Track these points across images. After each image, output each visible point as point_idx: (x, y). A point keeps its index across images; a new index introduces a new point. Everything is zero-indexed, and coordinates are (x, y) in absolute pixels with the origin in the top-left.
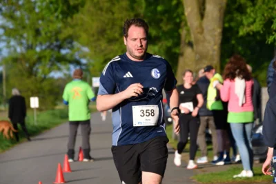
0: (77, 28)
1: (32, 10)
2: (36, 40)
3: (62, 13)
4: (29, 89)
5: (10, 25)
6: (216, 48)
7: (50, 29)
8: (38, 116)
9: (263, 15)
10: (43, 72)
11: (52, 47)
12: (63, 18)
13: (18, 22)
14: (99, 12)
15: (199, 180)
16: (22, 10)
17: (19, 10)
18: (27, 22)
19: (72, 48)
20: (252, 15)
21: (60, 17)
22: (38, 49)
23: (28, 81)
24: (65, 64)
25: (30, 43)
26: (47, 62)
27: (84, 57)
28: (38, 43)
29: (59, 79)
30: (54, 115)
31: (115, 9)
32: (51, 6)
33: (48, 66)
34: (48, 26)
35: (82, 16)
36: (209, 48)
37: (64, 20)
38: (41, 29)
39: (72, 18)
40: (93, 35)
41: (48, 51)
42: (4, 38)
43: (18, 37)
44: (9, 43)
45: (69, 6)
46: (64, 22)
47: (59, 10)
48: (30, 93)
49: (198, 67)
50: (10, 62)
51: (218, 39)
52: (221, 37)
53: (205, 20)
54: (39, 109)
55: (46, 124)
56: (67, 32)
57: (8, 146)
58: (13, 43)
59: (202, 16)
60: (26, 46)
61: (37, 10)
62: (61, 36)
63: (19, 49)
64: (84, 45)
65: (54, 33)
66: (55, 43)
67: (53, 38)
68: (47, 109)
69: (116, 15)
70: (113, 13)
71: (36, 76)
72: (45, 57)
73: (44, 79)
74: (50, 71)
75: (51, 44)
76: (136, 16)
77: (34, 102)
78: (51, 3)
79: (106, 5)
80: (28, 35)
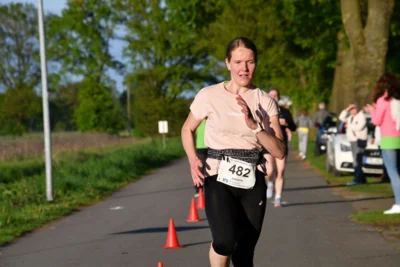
0: (213, 40)
1: (160, 18)
2: (165, 54)
3: (196, 21)
4: (156, 111)
5: (136, 37)
6: (380, 61)
7: (183, 40)
8: (167, 142)
10: (173, 91)
11: (184, 62)
12: (197, 27)
13: (146, 32)
14: (240, 20)
15: (360, 219)
16: (150, 19)
17: (147, 19)
18: (155, 32)
19: (206, 63)
21: (194, 26)
22: (167, 65)
23: (156, 102)
24: (199, 82)
25: (158, 58)
26: (178, 78)
27: (221, 73)
28: (167, 57)
31: (259, 16)
32: (183, 13)
33: (179, 85)
34: (179, 37)
35: (220, 26)
36: (372, 62)
38: (171, 41)
39: (208, 27)
41: (179, 66)
42: (129, 52)
43: (145, 50)
44: (134, 57)
45: (204, 13)
46: (198, 32)
47: (193, 18)
48: (157, 116)
49: (358, 85)
50: (135, 80)
51: (383, 51)
52: (386, 48)
53: (367, 28)
54: (168, 135)
56: (202, 44)
57: (133, 178)
58: (139, 57)
59: (364, 23)
60: (153, 60)
61: (167, 19)
62: (195, 49)
63: (145, 65)
64: (220, 59)
65: (186, 46)
66: (187, 57)
67: (185, 51)
69: (260, 24)
70: (256, 21)
71: (164, 96)
72: (175, 73)
73: (174, 100)
74: (181, 90)
75: (183, 58)
76: (284, 23)
77: (163, 127)
78: (184, 10)
79: (248, 12)
80: (156, 49)
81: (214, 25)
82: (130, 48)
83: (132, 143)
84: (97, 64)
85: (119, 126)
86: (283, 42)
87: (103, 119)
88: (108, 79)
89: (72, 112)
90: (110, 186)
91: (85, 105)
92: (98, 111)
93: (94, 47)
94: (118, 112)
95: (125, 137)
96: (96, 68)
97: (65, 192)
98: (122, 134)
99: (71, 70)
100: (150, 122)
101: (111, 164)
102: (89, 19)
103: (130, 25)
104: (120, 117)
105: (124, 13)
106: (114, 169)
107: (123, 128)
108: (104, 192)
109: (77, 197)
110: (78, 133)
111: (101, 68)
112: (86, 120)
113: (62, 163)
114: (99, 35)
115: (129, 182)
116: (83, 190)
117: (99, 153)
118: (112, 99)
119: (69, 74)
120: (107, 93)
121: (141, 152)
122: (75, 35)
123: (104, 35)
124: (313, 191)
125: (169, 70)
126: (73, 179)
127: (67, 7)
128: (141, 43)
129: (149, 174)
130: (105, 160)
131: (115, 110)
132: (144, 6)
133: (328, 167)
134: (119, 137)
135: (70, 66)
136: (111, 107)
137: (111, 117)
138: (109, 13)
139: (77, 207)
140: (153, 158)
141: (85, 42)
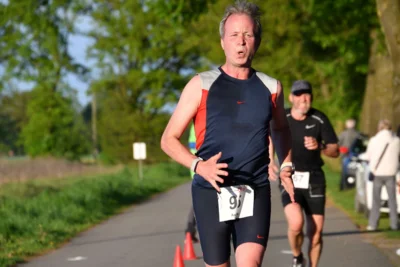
0: (206, 37)
1: (137, 8)
2: (143, 55)
3: (184, 13)
4: (131, 130)
5: (105, 32)
8: (145, 172)
10: (153, 104)
11: (167, 65)
12: (185, 20)
13: (117, 26)
16: (123, 8)
17: (119, 8)
18: (130, 27)
19: (197, 66)
21: (180, 19)
22: (146, 69)
25: (134, 59)
26: (159, 87)
28: (146, 59)
30: (169, 170)
32: (168, 2)
33: (160, 96)
34: (162, 33)
37: (186, 24)
38: (150, 37)
39: (197, 20)
41: (162, 71)
42: (95, 51)
43: (116, 50)
44: (101, 59)
46: (185, 27)
47: (180, 8)
48: (132, 137)
50: (103, 89)
54: (146, 162)
55: (157, 184)
56: (192, 41)
57: (99, 218)
58: (108, 59)
60: (127, 63)
61: (145, 9)
62: (182, 49)
63: (117, 69)
64: (216, 62)
65: (170, 45)
66: (172, 59)
67: (170, 51)
68: (158, 162)
71: (142, 109)
72: (156, 81)
73: (154, 115)
74: (163, 102)
75: (166, 61)
76: (299, 16)
77: (140, 151)
80: (131, 48)
81: (202, 18)
82: (97, 46)
83: (98, 171)
84: (52, 67)
85: (80, 150)
86: (299, 40)
87: (60, 140)
88: (68, 87)
89: (19, 130)
90: (68, 229)
91: (36, 121)
92: (53, 129)
93: (49, 44)
94: (81, 132)
95: (88, 164)
96: (50, 73)
97: (8, 237)
98: (85, 159)
99: (18, 75)
100: (121, 144)
101: (70, 199)
102: (43, 9)
103: (96, 17)
104: (82, 137)
106: (74, 206)
107: (86, 152)
108: (60, 238)
109: (23, 244)
110: (26, 159)
111: (58, 74)
112: (37, 140)
113: (4, 198)
114: (56, 29)
115: (94, 224)
116: (32, 234)
117: (54, 185)
118: (71, 114)
119: (14, 81)
120: (65, 106)
121: (110, 184)
122: (23, 28)
123: (63, 30)
124: (338, 237)
125: (148, 75)
126: (20, 221)
128: (111, 40)
129: (121, 213)
130: (62, 194)
131: (76, 129)
133: (357, 207)
134: (81, 163)
135: (17, 70)
136: (71, 125)
139: (24, 258)
140: (126, 192)
141: (37, 38)
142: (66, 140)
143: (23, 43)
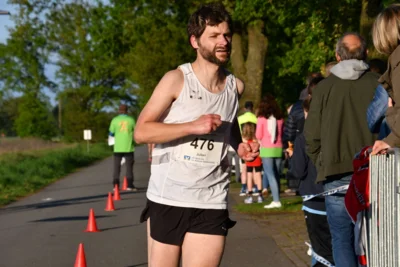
0: (129, 67)
1: (87, 49)
2: (90, 77)
3: (115, 52)
4: (82, 122)
5: (67, 63)
6: (257, 87)
7: (104, 67)
8: (91, 147)
9: (301, 58)
10: (96, 107)
11: (105, 83)
12: (115, 56)
13: (74, 59)
14: (150, 52)
15: (240, 210)
16: (78, 49)
17: (75, 49)
18: (82, 59)
19: (123, 85)
20: (291, 58)
21: (112, 54)
22: (92, 85)
23: (82, 115)
24: (117, 100)
25: (85, 79)
26: (100, 97)
27: (134, 93)
28: (92, 79)
29: (111, 113)
30: (105, 146)
31: (165, 49)
33: (101, 101)
34: (102, 64)
35: (134, 56)
36: (252, 88)
37: (116, 59)
38: (95, 66)
39: (123, 56)
40: (143, 74)
41: (101, 87)
42: (61, 74)
43: (73, 74)
44: (64, 78)
45: (121, 46)
46: (116, 61)
47: (112, 49)
48: (83, 126)
50: (66, 97)
51: (260, 79)
52: (262, 78)
53: (248, 62)
54: (92, 141)
55: (98, 155)
56: (120, 69)
57: (62, 175)
58: (69, 79)
59: (245, 58)
60: (81, 82)
61: (92, 49)
62: (114, 74)
63: (74, 85)
64: (134, 82)
65: (106, 71)
66: (108, 80)
67: (107, 75)
68: (99, 141)
69: (165, 55)
70: (163, 53)
71: (89, 110)
72: (98, 93)
73: (96, 114)
74: (102, 107)
75: (104, 81)
77: (87, 135)
78: (105, 42)
79: (156, 45)
80: (83, 72)
81: (126, 55)
82: (62, 71)
83: (61, 147)
84: (34, 83)
85: (51, 133)
87: (39, 127)
88: (43, 95)
89: (13, 121)
90: (43, 181)
91: (24, 115)
92: (34, 121)
93: (32, 69)
94: (51, 123)
95: (56, 142)
96: (33, 87)
97: (5, 186)
98: (54, 139)
99: (13, 88)
100: (77, 130)
101: (44, 163)
102: (29, 48)
103: (61, 53)
104: (52, 126)
105: (57, 44)
106: (45, 168)
107: (55, 135)
108: (38, 186)
109: (14, 190)
110: (18, 139)
111: (38, 87)
112: (25, 127)
113: (3, 163)
114: (37, 60)
115: (59, 178)
116: (20, 185)
117: (35, 155)
119: (10, 91)
120: (41, 106)
121: (69, 154)
122: (16, 59)
123: (41, 61)
125: (93, 89)
126: (12, 176)
127: (10, 37)
128: (70, 67)
129: (75, 172)
130: (38, 160)
131: (49, 120)
132: (74, 38)
134: (51, 142)
135: (12, 84)
136: (45, 118)
137: (45, 125)
138: (45, 43)
139: (15, 198)
140: (79, 159)
141: (25, 66)
142: (42, 127)
143: (16, 68)
